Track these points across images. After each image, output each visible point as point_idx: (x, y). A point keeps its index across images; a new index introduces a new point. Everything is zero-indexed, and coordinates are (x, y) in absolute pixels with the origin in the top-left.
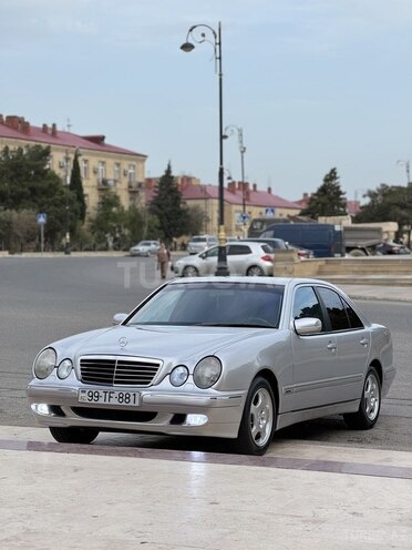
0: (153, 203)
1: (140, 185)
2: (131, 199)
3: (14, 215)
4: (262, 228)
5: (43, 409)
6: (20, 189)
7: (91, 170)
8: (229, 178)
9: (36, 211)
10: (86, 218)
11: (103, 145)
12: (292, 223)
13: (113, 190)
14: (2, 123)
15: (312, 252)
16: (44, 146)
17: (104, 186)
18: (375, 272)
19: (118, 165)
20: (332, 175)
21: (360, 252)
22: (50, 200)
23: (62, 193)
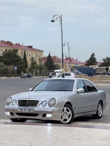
0: (45, 63)
1: (42, 59)
2: (40, 62)
3: (8, 67)
4: (74, 69)
5: (8, 114)
6: (10, 60)
7: (29, 55)
8: (66, 56)
9: (14, 66)
10: (28, 68)
11: (32, 48)
12: (82, 67)
13: (35, 60)
14: (5, 43)
15: (87, 75)
16: (16, 49)
17: (32, 59)
18: (104, 80)
19: (36, 53)
20: (93, 55)
21: (101, 75)
22: (18, 63)
23: (21, 61)
